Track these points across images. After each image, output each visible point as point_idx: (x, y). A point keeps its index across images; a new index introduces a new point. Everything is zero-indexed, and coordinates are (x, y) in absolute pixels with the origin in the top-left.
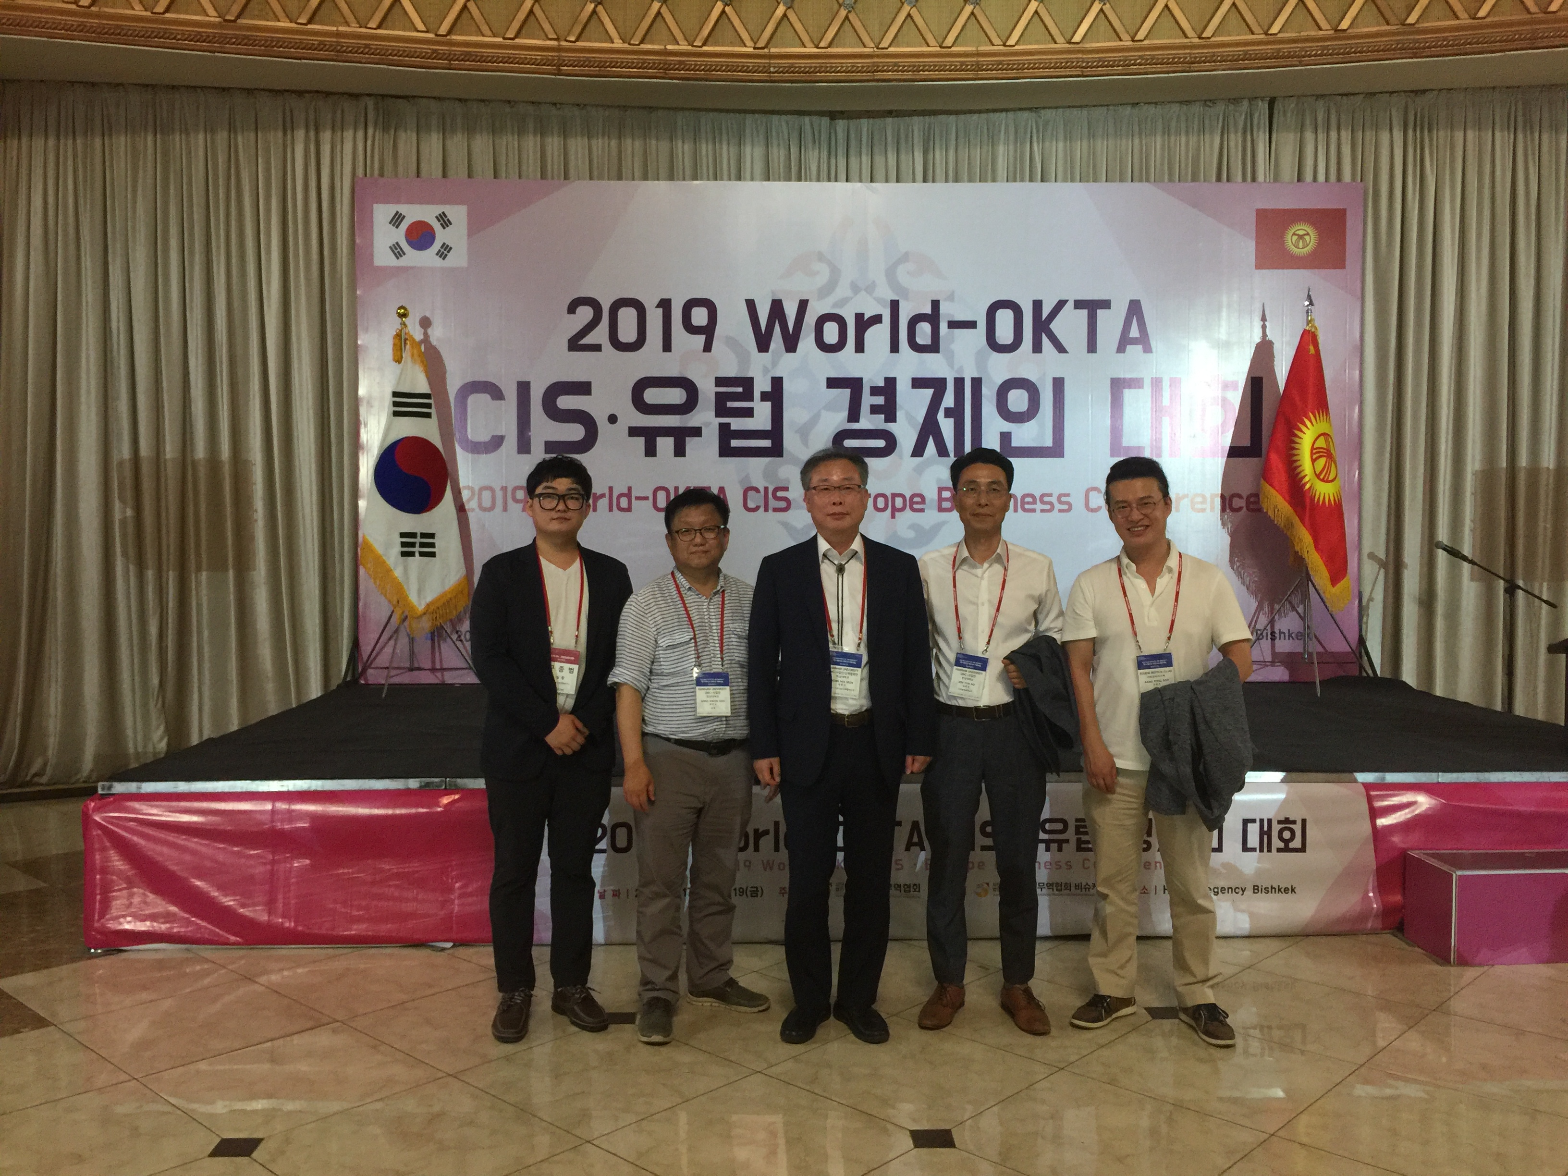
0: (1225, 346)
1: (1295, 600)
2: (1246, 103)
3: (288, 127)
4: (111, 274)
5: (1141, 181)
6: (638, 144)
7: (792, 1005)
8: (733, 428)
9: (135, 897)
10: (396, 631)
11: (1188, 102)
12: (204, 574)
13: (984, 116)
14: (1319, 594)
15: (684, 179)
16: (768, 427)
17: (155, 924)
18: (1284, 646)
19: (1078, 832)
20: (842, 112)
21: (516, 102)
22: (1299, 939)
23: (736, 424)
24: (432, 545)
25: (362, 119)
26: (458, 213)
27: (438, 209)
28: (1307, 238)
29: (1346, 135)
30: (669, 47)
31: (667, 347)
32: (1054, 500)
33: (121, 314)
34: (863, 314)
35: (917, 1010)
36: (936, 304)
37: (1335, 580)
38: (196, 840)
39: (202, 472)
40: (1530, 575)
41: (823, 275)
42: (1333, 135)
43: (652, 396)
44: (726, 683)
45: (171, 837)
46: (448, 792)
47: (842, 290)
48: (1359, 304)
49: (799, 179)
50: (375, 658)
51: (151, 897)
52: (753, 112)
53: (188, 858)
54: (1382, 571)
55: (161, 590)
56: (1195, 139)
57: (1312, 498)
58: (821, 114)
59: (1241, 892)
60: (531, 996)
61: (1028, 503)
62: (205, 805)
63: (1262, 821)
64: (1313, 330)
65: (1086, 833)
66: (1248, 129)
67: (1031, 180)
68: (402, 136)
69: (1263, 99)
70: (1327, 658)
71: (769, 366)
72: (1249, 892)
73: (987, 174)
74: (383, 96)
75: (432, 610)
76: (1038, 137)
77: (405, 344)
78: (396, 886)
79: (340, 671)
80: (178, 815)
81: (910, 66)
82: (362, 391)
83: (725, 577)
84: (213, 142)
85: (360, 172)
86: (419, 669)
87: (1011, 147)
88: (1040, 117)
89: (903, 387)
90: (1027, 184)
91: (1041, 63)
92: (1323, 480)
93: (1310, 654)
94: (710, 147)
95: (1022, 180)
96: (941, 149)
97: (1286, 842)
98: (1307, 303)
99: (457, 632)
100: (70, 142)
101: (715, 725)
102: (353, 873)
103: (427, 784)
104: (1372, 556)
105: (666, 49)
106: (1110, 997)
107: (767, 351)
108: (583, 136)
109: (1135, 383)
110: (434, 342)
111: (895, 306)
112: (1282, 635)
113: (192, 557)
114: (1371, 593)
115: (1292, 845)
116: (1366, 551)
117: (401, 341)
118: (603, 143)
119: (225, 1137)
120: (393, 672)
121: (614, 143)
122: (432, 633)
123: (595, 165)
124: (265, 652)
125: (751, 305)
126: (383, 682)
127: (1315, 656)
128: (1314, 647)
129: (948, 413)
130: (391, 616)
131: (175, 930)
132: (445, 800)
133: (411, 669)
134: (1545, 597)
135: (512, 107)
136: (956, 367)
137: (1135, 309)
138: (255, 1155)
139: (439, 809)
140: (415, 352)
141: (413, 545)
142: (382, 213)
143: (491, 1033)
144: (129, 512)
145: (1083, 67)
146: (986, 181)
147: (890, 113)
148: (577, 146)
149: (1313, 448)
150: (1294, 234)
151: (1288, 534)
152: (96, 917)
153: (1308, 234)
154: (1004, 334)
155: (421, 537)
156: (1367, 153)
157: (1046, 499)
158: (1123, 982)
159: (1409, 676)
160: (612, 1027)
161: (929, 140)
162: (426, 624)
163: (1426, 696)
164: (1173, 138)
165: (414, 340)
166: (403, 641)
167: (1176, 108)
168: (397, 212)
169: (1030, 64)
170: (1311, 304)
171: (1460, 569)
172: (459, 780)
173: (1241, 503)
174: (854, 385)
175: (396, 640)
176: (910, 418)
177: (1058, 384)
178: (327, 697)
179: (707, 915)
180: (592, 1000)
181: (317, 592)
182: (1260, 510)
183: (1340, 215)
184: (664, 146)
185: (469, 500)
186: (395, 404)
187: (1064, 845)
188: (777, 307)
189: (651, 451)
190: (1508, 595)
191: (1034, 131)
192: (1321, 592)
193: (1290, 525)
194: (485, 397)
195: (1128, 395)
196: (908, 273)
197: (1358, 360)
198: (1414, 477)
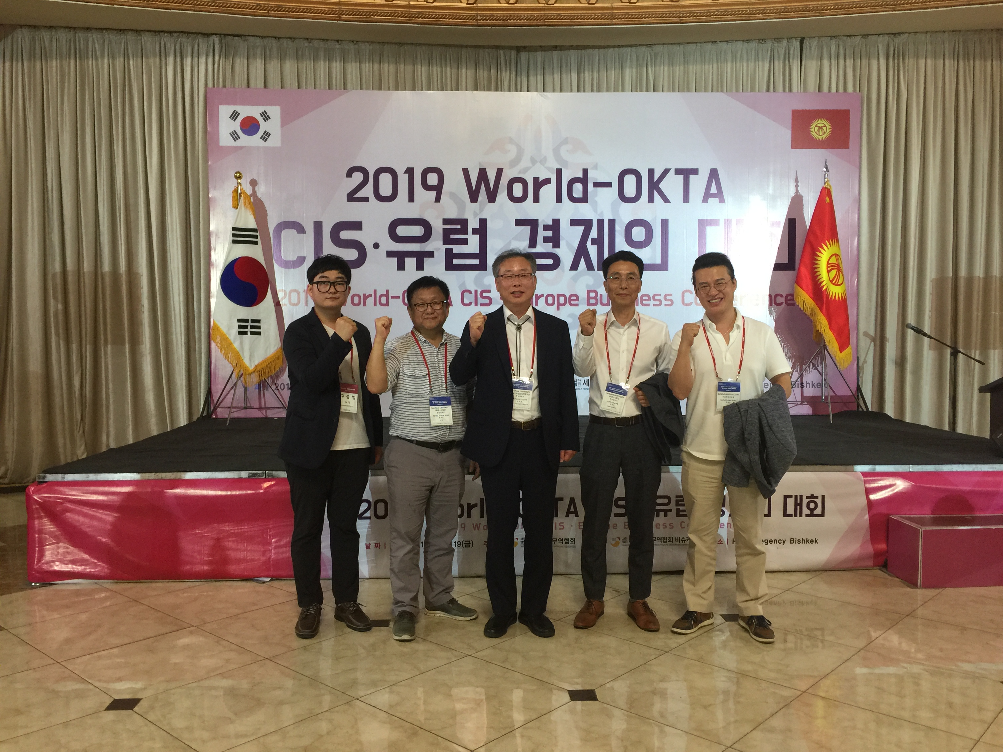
0: (774, 198)
1: (816, 362)
2: (785, 42)
3: (163, 54)
4: (47, 151)
5: (718, 91)
6: (392, 67)
7: (492, 615)
8: (454, 251)
9: (61, 549)
10: (235, 384)
11: (748, 41)
12: (109, 347)
13: (616, 49)
14: (832, 358)
15: (422, 90)
16: (477, 251)
17: (74, 566)
18: (809, 392)
19: (677, 504)
20: (525, 47)
21: (312, 39)
22: (818, 573)
23: (457, 249)
24: (259, 327)
25: (211, 51)
26: (275, 111)
27: (261, 109)
28: (824, 128)
29: (849, 62)
30: (412, 3)
31: (411, 199)
32: (662, 298)
33: (54, 178)
34: (539, 178)
35: (573, 617)
36: (585, 171)
37: (842, 349)
38: (101, 511)
39: (108, 280)
40: (967, 345)
41: (513, 152)
42: (842, 62)
43: (402, 231)
44: (449, 404)
45: (85, 510)
46: (267, 480)
47: (525, 163)
48: (858, 171)
49: (497, 90)
50: (221, 402)
51: (71, 548)
52: (467, 46)
53: (95, 523)
54: (873, 343)
55: (81, 357)
56: (753, 64)
57: (828, 296)
58: (511, 48)
59: (783, 543)
60: (321, 609)
61: (645, 300)
62: (106, 489)
63: (796, 496)
64: (829, 187)
65: (683, 505)
66: (787, 57)
67: (647, 91)
68: (238, 61)
69: (796, 38)
70: (837, 399)
71: (478, 212)
72: (788, 543)
73: (619, 87)
74: (225, 35)
75: (259, 370)
76: (651, 63)
77: (240, 196)
78: (233, 541)
79: (199, 410)
80: (89, 495)
81: (568, 16)
82: (212, 228)
83: (448, 335)
84: (113, 64)
85: (210, 85)
86: (251, 408)
87: (634, 70)
88: (652, 50)
89: (564, 226)
90: (644, 93)
91: (653, 14)
92: (834, 284)
93: (826, 397)
94: (439, 69)
95: (641, 91)
96: (589, 71)
97: (812, 510)
98: (825, 170)
99: (275, 384)
100: (20, 64)
101: (442, 432)
102: (205, 533)
103: (254, 475)
104: (866, 334)
105: (409, 4)
106: (696, 612)
107: (476, 202)
108: (356, 62)
109: (714, 222)
110: (259, 195)
111: (559, 172)
112: (808, 385)
113: (102, 336)
114: (866, 357)
115: (815, 512)
116: (861, 331)
117: (237, 195)
118: (369, 67)
119: (116, 698)
120: (233, 410)
121: (376, 66)
122: (259, 385)
123: (364, 81)
124: (150, 398)
125: (466, 172)
126: (227, 416)
127: (829, 398)
128: (829, 393)
129: (594, 242)
130: (232, 373)
131: (88, 570)
132: (266, 485)
133: (246, 408)
134: (977, 359)
135: (309, 43)
136: (599, 212)
137: (714, 174)
138: (136, 709)
139: (261, 491)
140: (247, 201)
141: (246, 327)
142: (225, 111)
143: (295, 634)
144: (60, 307)
145: (680, 17)
146: (618, 91)
147: (556, 48)
148: (352, 68)
149: (828, 263)
150: (816, 126)
151: (812, 319)
152: (36, 562)
153: (825, 126)
154: (630, 191)
155: (251, 322)
156: (863, 73)
157: (656, 298)
158: (705, 602)
159: (890, 410)
160: (374, 629)
161: (581, 65)
162: (255, 379)
163: (900, 422)
164: (738, 64)
165: (246, 194)
166: (240, 390)
167: (740, 44)
168: (235, 111)
169: (646, 14)
170: (827, 170)
171: (922, 341)
172: (274, 472)
173: (782, 300)
174: (533, 224)
175: (235, 390)
176: (569, 245)
177: (665, 223)
178: (191, 425)
179: (436, 557)
180: (361, 611)
181: (184, 358)
182: (794, 304)
183: (846, 113)
184: (409, 68)
185: (282, 299)
186: (234, 235)
187: (668, 513)
188: (483, 173)
189: (401, 267)
190: (953, 357)
191: (649, 59)
192: (833, 357)
193: (813, 313)
194: (294, 231)
195: (710, 230)
196: (567, 151)
197: (857, 206)
198: (893, 283)
